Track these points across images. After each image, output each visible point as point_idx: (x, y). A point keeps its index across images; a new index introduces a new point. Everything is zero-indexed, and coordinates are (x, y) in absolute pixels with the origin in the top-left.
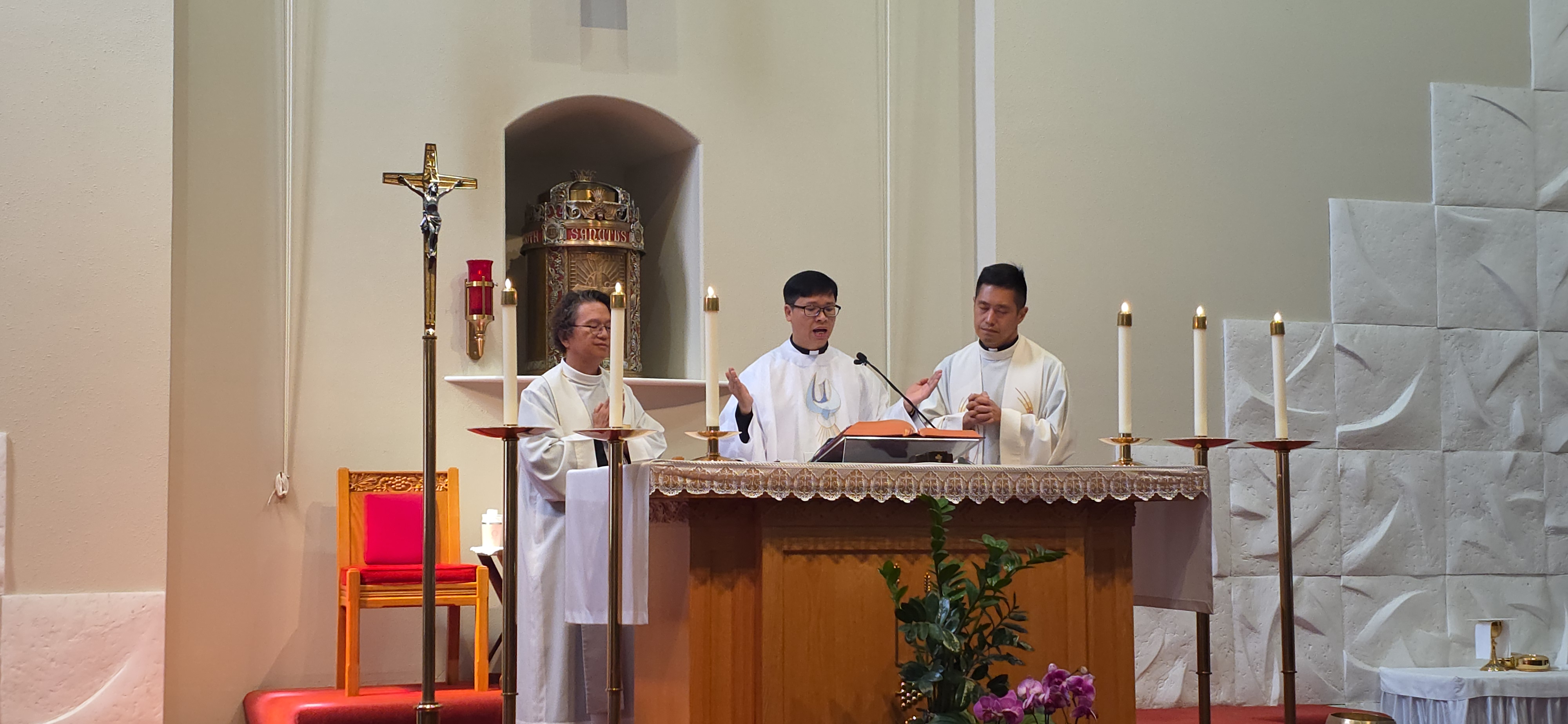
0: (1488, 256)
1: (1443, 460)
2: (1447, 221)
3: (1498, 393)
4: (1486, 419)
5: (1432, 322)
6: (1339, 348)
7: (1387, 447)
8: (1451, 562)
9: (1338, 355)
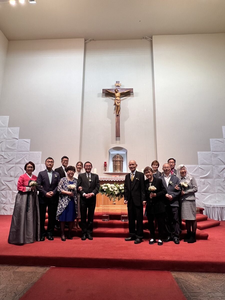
0: (219, 157)
1: (214, 180)
2: (213, 154)
3: (221, 173)
4: (220, 175)
5: (212, 165)
6: (199, 168)
7: (207, 178)
8: (216, 192)
9: (200, 168)
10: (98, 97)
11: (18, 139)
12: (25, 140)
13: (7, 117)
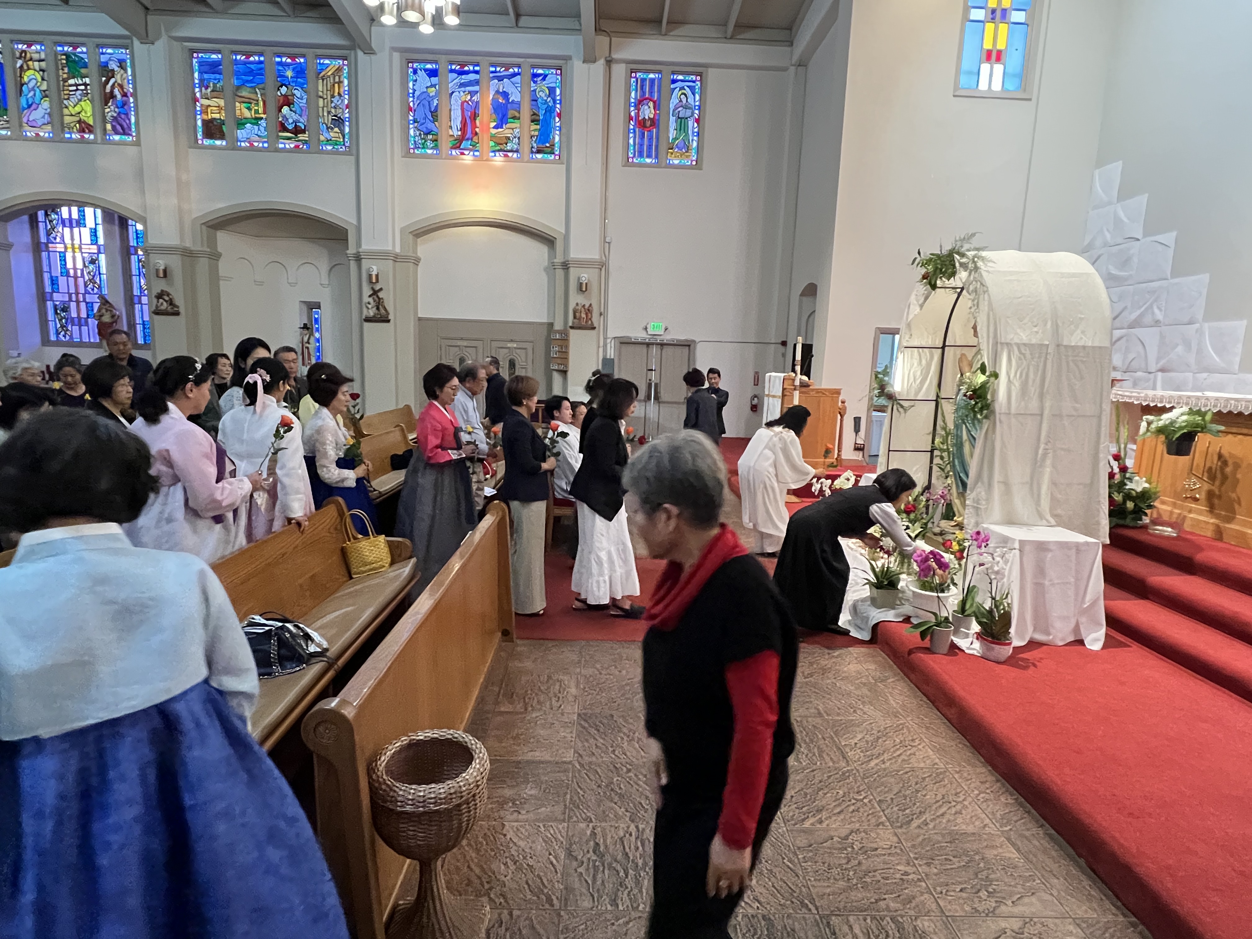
11: (1138, 240)
12: (1160, 238)
13: (1117, 167)
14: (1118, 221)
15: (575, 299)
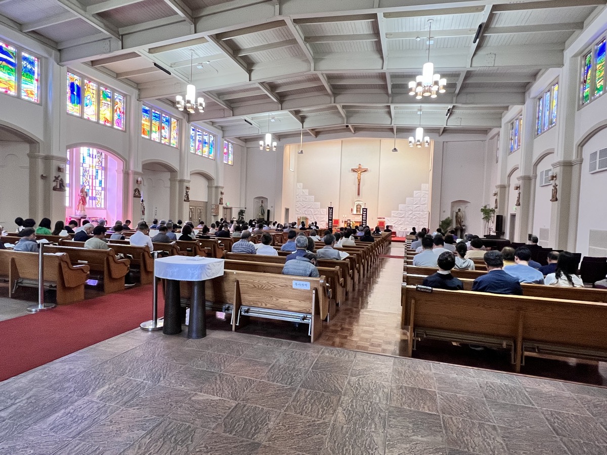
5: (406, 211)
6: (399, 213)
10: (349, 172)
11: (308, 196)
12: (312, 196)
13: (302, 184)
14: (303, 192)
15: (220, 196)
